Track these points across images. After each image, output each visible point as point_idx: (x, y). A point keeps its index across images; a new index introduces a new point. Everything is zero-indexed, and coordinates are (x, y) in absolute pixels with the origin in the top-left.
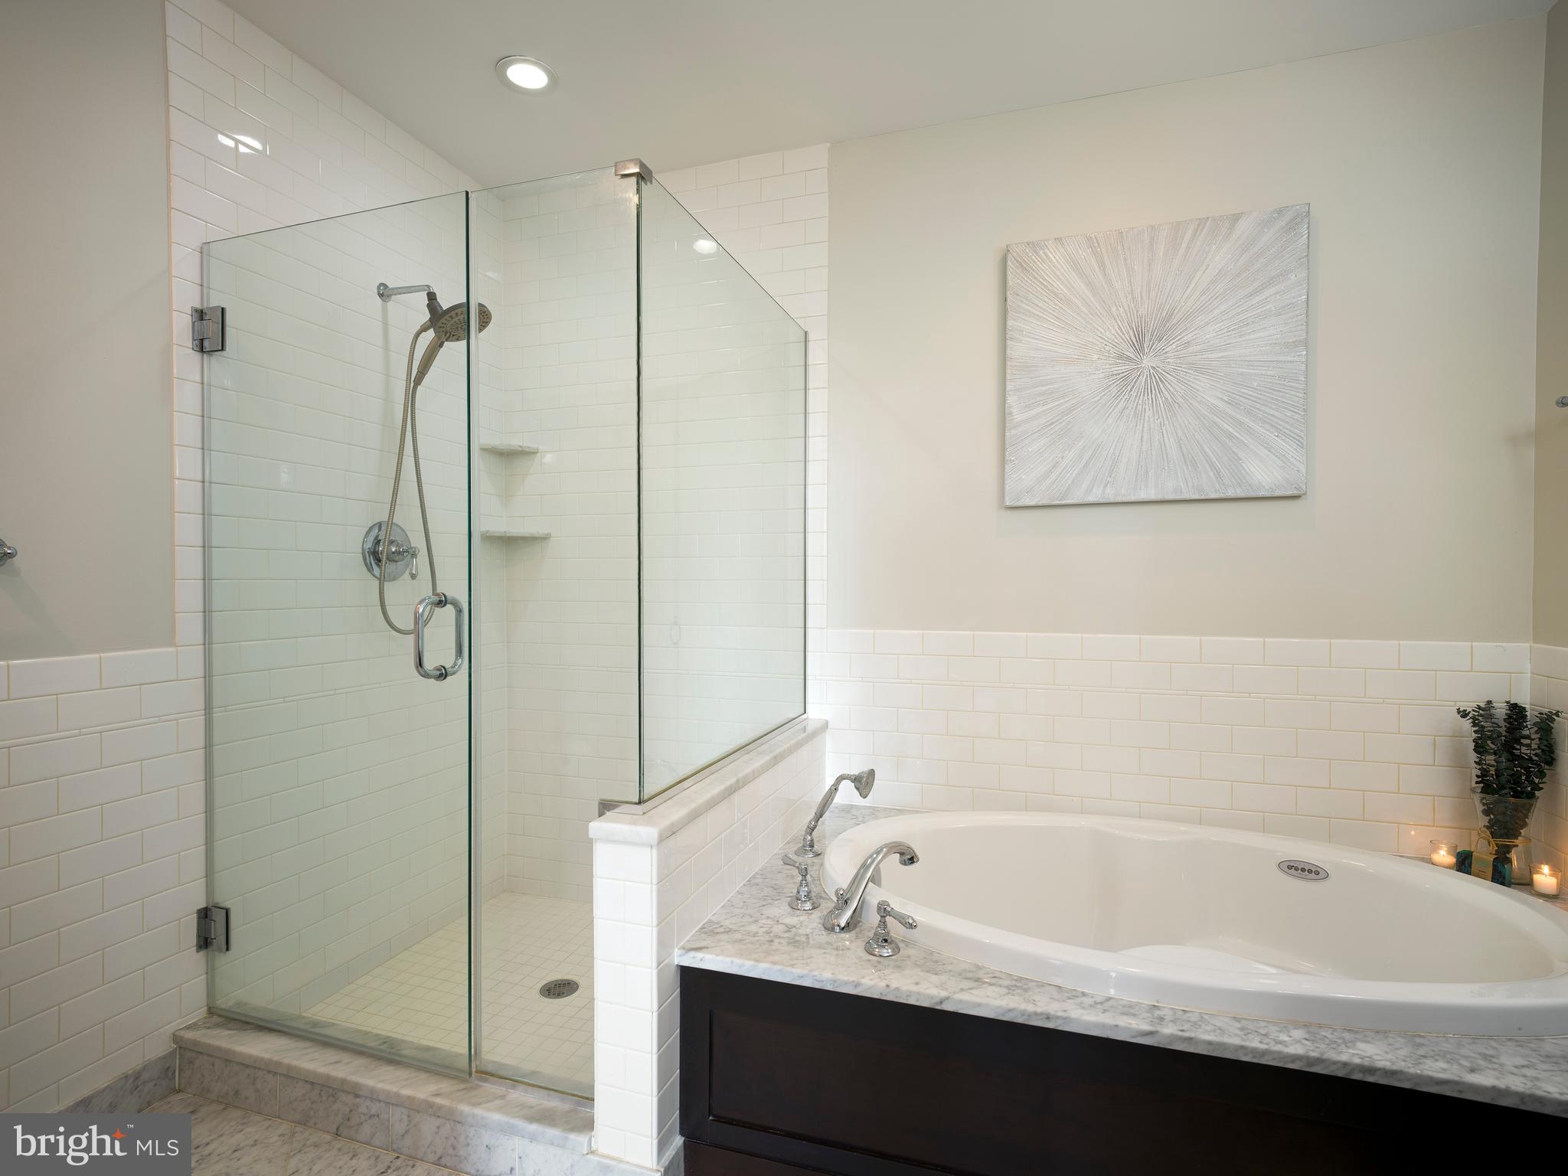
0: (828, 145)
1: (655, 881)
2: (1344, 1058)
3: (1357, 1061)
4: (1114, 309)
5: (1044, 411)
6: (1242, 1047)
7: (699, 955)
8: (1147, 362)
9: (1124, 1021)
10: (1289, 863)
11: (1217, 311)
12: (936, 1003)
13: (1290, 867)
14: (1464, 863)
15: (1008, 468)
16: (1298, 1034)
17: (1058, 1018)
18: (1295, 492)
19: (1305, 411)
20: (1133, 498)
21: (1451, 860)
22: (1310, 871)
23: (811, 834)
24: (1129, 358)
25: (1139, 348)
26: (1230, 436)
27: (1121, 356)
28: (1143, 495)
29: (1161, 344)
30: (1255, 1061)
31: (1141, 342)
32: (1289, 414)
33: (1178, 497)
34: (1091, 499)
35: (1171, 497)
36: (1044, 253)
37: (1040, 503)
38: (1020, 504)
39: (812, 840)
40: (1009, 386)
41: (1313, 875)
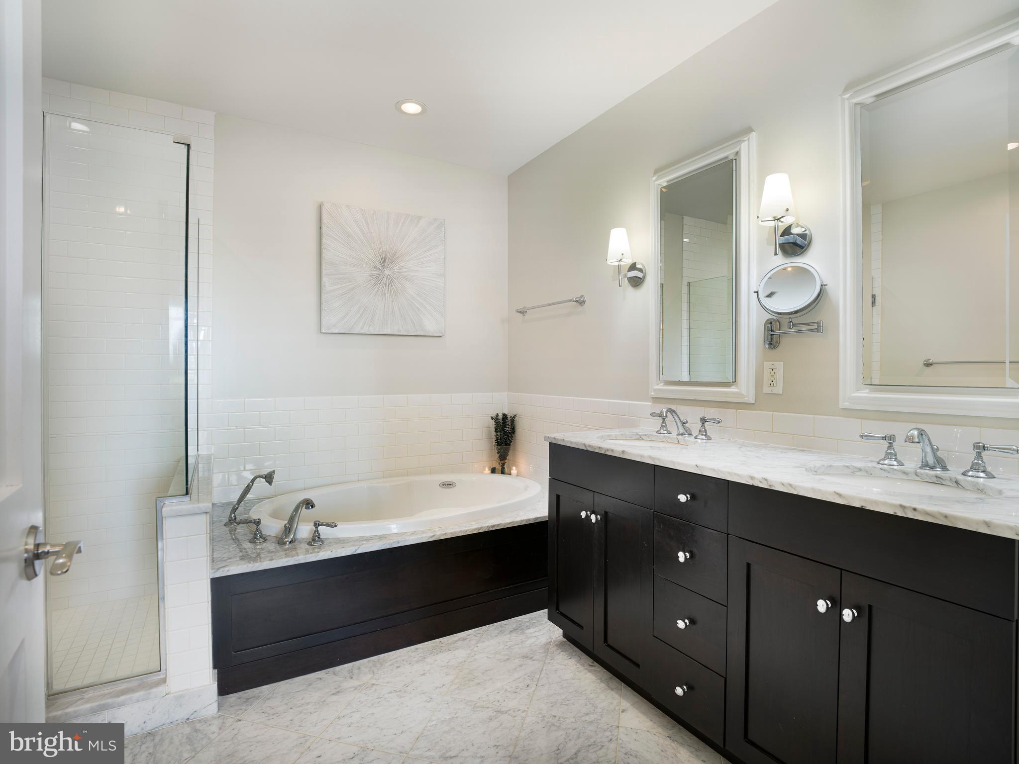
0: (215, 113)
1: (208, 532)
2: (487, 525)
3: (491, 524)
4: (373, 245)
5: (342, 287)
6: (461, 531)
7: (226, 569)
8: (387, 272)
9: (424, 535)
10: (442, 484)
11: (413, 256)
12: (354, 552)
13: (443, 485)
14: (493, 471)
15: (323, 313)
16: (474, 523)
17: (402, 541)
18: (440, 335)
19: (444, 302)
20: (381, 333)
21: (490, 472)
22: (450, 485)
23: (234, 513)
24: (379, 269)
25: (383, 266)
26: (418, 309)
27: (375, 267)
28: (385, 332)
29: (392, 266)
30: (465, 534)
31: (384, 262)
32: (439, 303)
33: (399, 334)
34: (363, 332)
35: (397, 333)
36: (341, 210)
37: (340, 332)
38: (330, 331)
39: (235, 517)
40: (324, 272)
41: (451, 486)
